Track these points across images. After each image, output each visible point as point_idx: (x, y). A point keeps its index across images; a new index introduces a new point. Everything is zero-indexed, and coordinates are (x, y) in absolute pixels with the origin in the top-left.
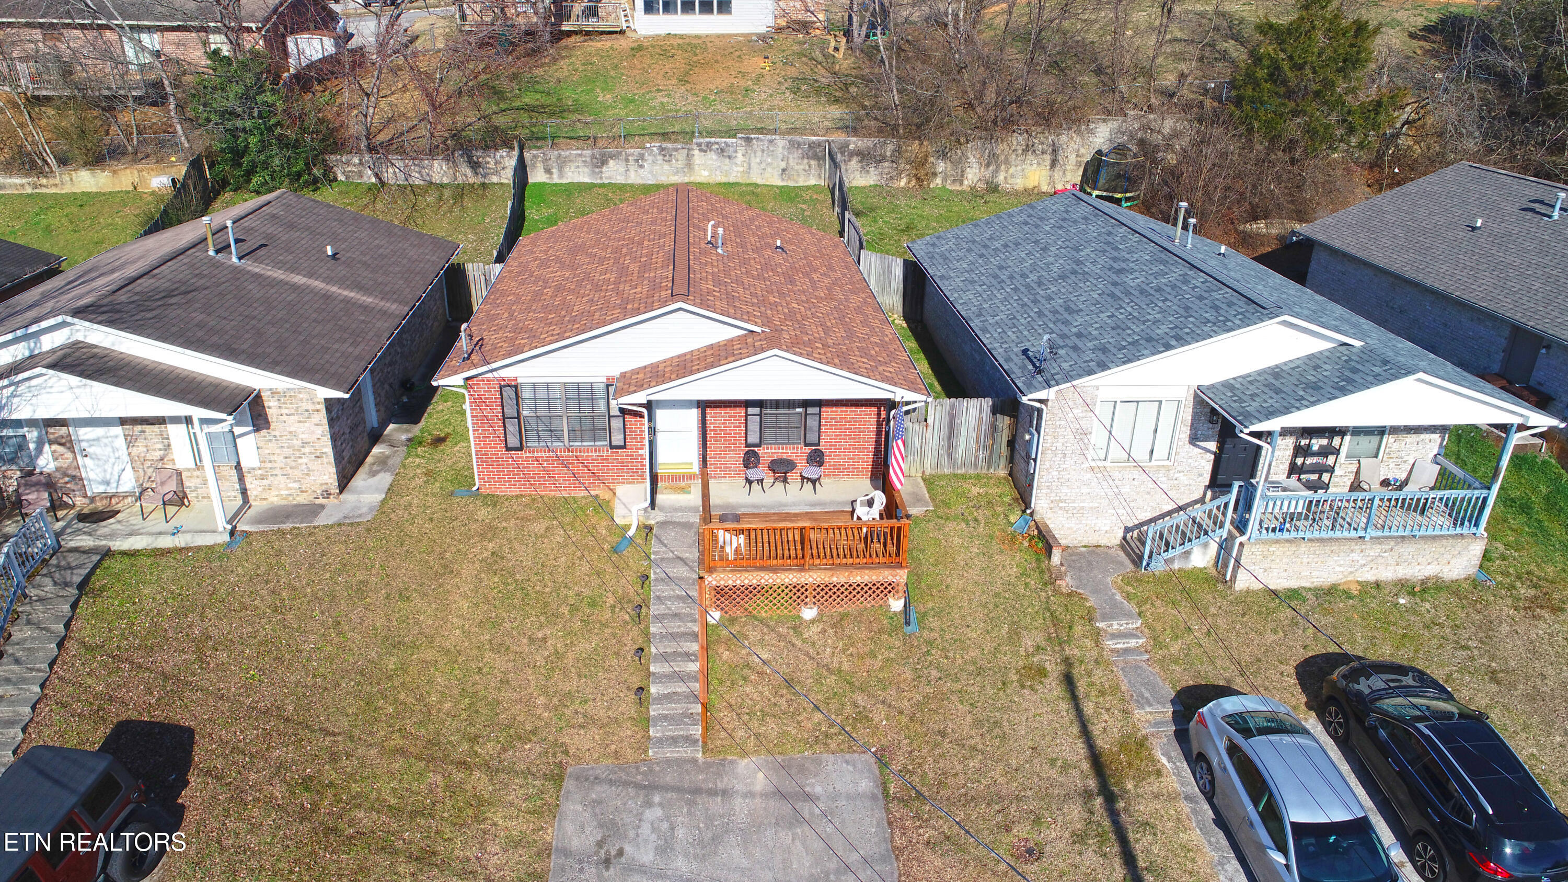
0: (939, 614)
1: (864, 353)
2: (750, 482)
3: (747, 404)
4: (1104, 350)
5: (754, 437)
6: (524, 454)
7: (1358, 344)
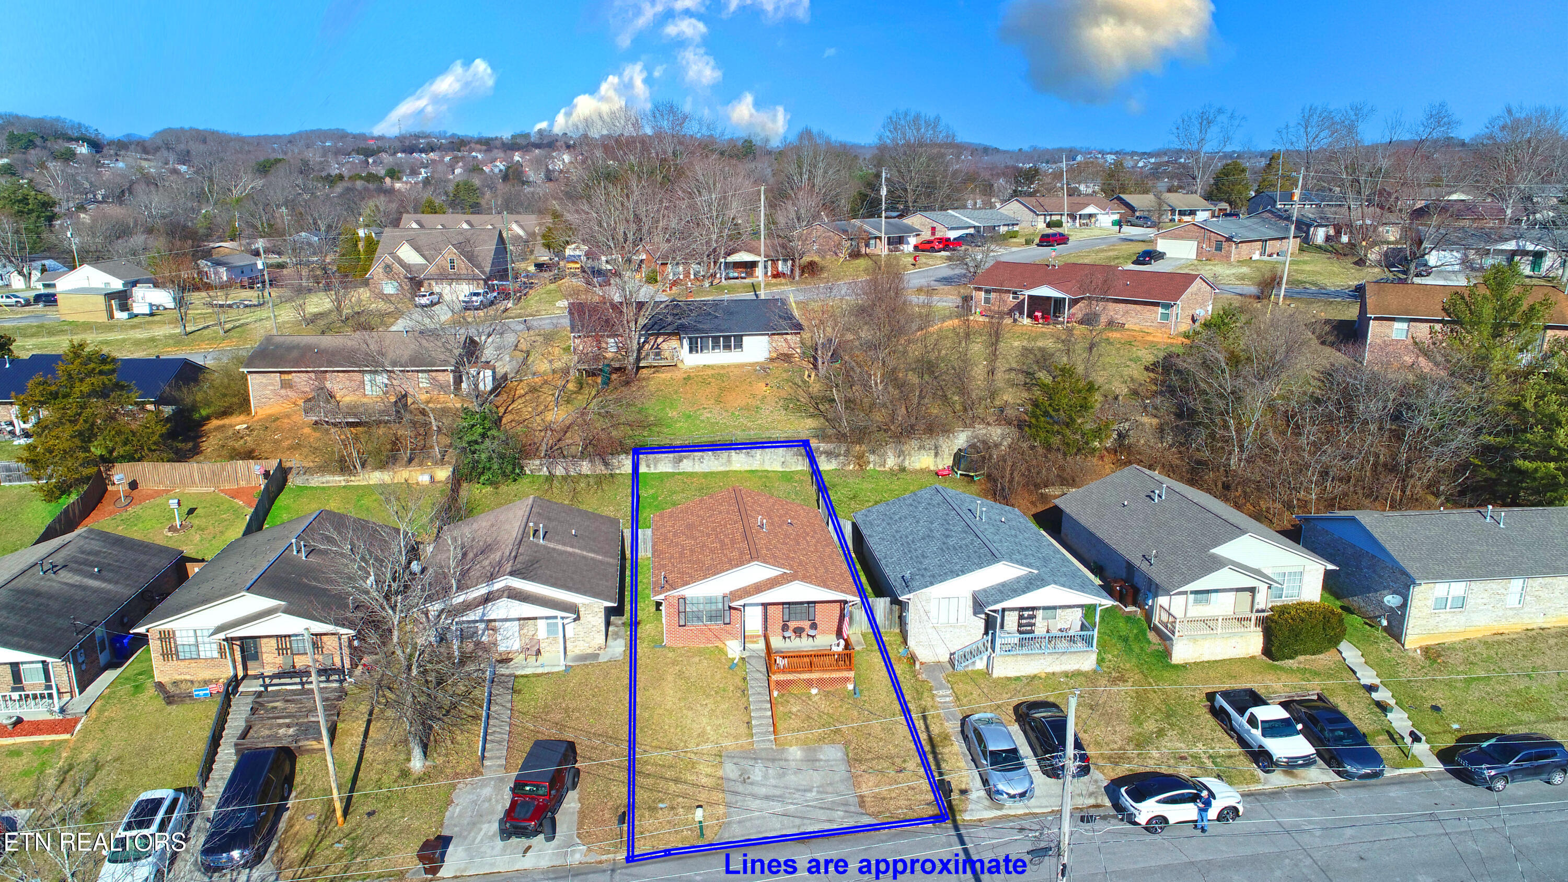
0: (868, 690)
1: (833, 580)
2: (784, 638)
3: (783, 604)
4: (934, 576)
5: (786, 618)
6: (686, 628)
7: (1036, 572)
